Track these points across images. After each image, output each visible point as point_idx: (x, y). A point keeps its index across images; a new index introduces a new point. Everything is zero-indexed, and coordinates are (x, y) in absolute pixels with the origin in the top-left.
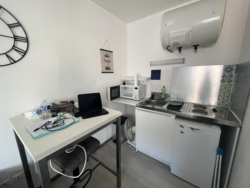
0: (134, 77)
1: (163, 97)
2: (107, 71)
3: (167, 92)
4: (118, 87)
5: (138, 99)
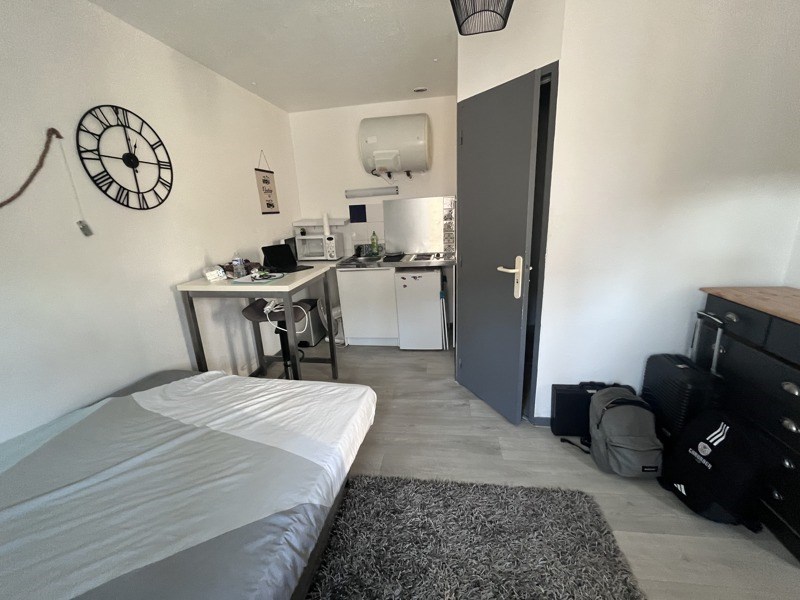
0: (322, 220)
1: (375, 251)
2: (269, 210)
3: (379, 243)
5: (335, 258)
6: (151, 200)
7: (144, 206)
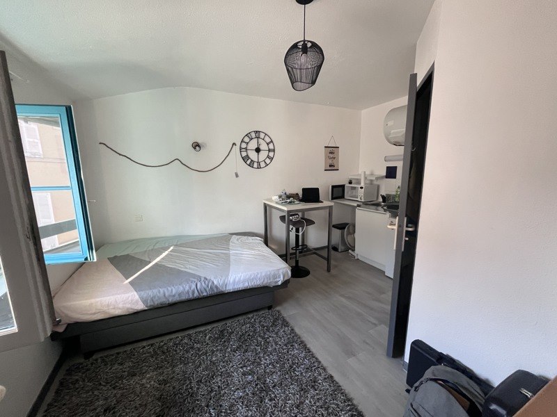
2: (331, 168)
4: (343, 187)
6: (263, 164)
7: (259, 167)
